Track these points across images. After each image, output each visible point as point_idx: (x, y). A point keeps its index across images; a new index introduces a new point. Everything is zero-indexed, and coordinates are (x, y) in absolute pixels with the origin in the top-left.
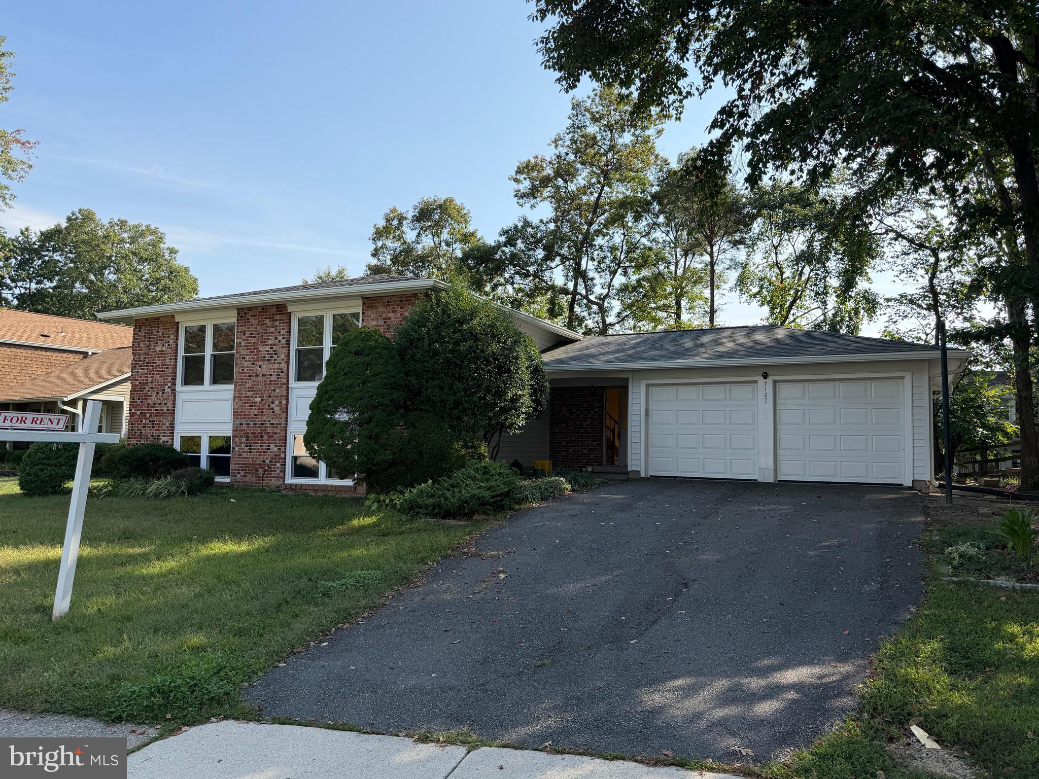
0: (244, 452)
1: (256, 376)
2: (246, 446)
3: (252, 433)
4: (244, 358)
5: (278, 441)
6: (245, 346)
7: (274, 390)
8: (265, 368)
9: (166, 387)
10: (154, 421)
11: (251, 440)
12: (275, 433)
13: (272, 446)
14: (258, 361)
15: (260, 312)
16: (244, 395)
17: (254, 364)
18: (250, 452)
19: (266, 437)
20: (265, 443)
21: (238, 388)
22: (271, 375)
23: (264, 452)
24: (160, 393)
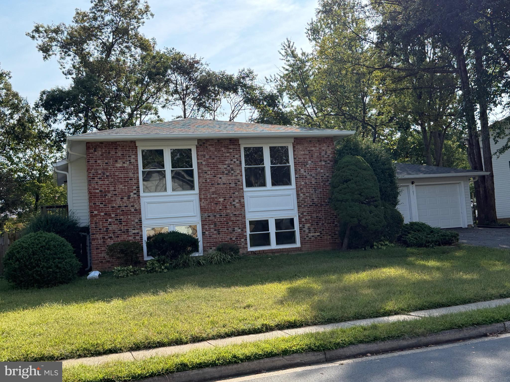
0: (214, 234)
1: (218, 184)
2: (215, 230)
3: (219, 222)
4: (206, 173)
5: (240, 225)
6: (206, 165)
7: (234, 193)
8: (225, 179)
9: (132, 194)
10: (121, 219)
11: (219, 226)
12: (238, 220)
13: (236, 229)
14: (218, 174)
15: (216, 143)
16: (209, 197)
17: (215, 176)
18: (219, 234)
19: (230, 223)
20: (231, 227)
21: (203, 192)
22: (230, 184)
23: (230, 233)
24: (125, 198)
